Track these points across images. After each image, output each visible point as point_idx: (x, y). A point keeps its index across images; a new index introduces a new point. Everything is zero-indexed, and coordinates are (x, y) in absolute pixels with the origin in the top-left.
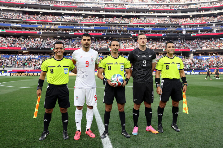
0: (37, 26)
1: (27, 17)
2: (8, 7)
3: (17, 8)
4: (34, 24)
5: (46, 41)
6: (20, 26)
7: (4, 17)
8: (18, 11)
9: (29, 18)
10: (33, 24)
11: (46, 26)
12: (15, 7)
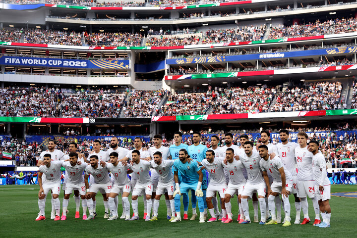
0: (324, 51)
1: (298, 32)
2: (250, 14)
3: (272, 11)
4: (317, 48)
5: (349, 90)
6: (282, 55)
7: (242, 38)
8: (275, 19)
9: (302, 32)
10: (314, 48)
11: (350, 49)
12: (266, 9)
